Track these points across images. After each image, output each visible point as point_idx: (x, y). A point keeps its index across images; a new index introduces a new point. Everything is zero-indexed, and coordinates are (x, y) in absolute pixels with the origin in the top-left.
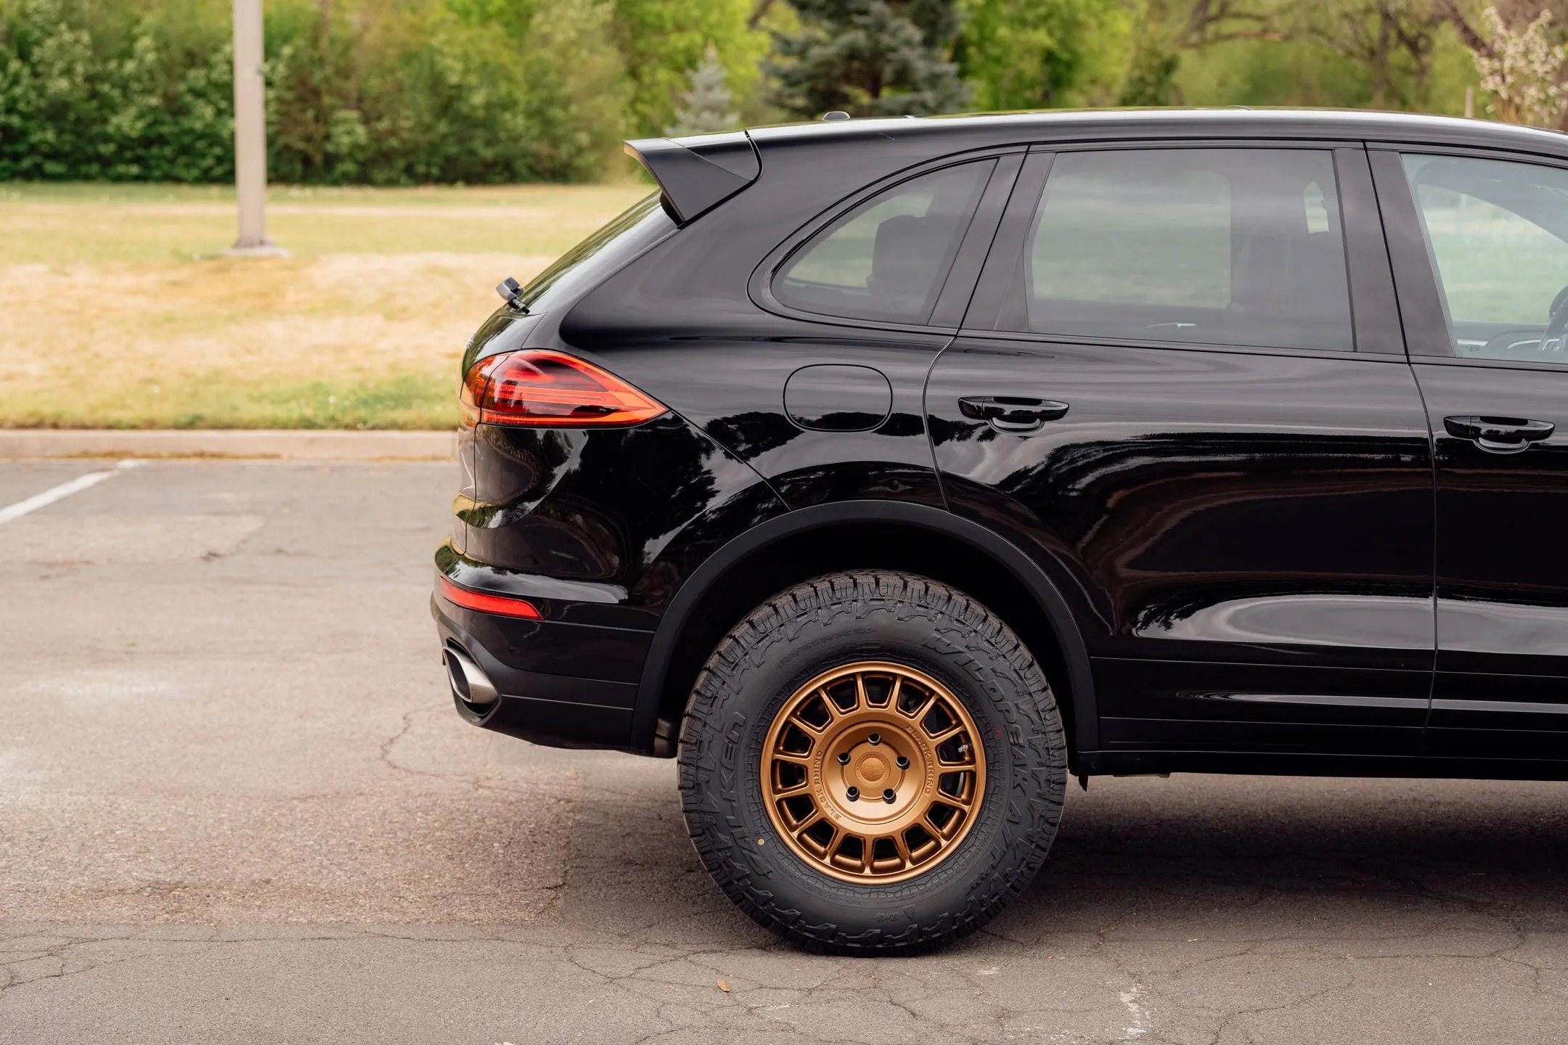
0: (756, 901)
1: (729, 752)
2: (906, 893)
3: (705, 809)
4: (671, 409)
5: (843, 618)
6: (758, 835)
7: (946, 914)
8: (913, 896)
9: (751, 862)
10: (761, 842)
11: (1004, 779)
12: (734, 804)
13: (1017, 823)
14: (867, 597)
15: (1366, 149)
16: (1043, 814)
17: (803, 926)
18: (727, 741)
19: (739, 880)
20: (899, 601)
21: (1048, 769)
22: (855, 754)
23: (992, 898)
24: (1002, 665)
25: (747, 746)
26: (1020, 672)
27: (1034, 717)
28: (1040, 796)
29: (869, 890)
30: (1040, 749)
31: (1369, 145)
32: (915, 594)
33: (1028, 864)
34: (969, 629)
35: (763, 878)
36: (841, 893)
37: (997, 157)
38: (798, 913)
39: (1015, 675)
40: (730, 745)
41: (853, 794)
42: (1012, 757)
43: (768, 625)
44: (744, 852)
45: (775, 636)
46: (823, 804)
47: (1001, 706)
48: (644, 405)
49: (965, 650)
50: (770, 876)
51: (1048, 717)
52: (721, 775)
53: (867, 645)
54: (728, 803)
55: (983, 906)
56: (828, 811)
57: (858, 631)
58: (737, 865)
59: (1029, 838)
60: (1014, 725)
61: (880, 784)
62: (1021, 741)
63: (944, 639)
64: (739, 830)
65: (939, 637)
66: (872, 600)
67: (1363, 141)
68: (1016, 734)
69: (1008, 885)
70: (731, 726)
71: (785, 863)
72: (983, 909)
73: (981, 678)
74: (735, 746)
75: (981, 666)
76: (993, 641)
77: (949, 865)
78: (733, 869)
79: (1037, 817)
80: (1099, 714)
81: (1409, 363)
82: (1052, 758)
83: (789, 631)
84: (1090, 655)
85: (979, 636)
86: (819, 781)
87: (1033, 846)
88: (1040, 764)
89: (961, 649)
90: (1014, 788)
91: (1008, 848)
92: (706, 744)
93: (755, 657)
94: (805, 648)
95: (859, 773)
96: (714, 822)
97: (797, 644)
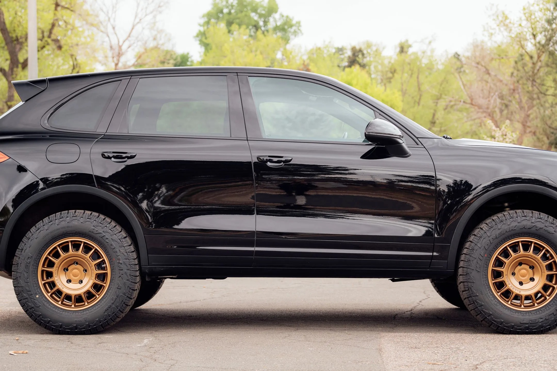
0: (36, 316)
1: (27, 266)
2: (85, 312)
3: (19, 285)
4: (11, 158)
5: (63, 223)
6: (36, 294)
7: (97, 319)
8: (87, 313)
9: (35, 303)
10: (37, 296)
11: (116, 274)
12: (29, 284)
13: (120, 289)
14: (71, 216)
15: (237, 75)
16: (129, 286)
17: (51, 324)
18: (26, 263)
19: (30, 309)
20: (82, 217)
21: (130, 271)
22: (70, 268)
23: (113, 314)
24: (115, 237)
25: (33, 265)
26: (121, 240)
27: (126, 254)
28: (128, 280)
29: (73, 312)
30: (127, 264)
31: (238, 74)
32: (87, 215)
33: (124, 303)
34: (104, 226)
35: (38, 308)
36: (64, 313)
37: (121, 80)
38: (49, 320)
39: (119, 240)
40: (27, 264)
41: (69, 281)
42: (118, 267)
43: (40, 225)
44: (32, 300)
45: (42, 229)
46: (58, 284)
47: (114, 250)
48: (3, 157)
49: (102, 232)
50: (40, 307)
51: (130, 254)
52: (24, 274)
53: (71, 231)
54: (27, 283)
55: (110, 317)
56: (60, 286)
57: (68, 227)
58: (30, 304)
59: (124, 294)
60: (119, 257)
61: (78, 278)
62: (121, 262)
63: (95, 229)
64: (30, 292)
65: (94, 228)
66: (73, 217)
67: (237, 73)
68: (119, 259)
69: (118, 310)
70: (27, 258)
71: (45, 303)
72: (110, 318)
73: (108, 241)
74: (28, 265)
75: (108, 237)
76: (112, 230)
77: (99, 303)
78: (28, 306)
79: (127, 287)
80: (148, 254)
81: (247, 140)
82: (131, 268)
83: (46, 227)
84: (144, 234)
85: (107, 228)
86: (57, 277)
87: (126, 297)
88: (128, 270)
89: (101, 232)
90: (119, 277)
91: (117, 297)
92: (19, 264)
93: (35, 236)
94: (51, 232)
95: (71, 275)
96: (22, 290)
97: (48, 231)
